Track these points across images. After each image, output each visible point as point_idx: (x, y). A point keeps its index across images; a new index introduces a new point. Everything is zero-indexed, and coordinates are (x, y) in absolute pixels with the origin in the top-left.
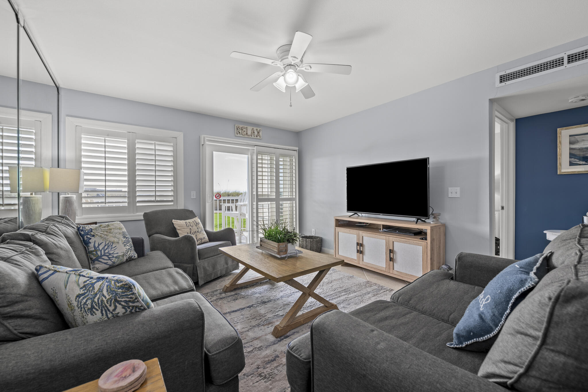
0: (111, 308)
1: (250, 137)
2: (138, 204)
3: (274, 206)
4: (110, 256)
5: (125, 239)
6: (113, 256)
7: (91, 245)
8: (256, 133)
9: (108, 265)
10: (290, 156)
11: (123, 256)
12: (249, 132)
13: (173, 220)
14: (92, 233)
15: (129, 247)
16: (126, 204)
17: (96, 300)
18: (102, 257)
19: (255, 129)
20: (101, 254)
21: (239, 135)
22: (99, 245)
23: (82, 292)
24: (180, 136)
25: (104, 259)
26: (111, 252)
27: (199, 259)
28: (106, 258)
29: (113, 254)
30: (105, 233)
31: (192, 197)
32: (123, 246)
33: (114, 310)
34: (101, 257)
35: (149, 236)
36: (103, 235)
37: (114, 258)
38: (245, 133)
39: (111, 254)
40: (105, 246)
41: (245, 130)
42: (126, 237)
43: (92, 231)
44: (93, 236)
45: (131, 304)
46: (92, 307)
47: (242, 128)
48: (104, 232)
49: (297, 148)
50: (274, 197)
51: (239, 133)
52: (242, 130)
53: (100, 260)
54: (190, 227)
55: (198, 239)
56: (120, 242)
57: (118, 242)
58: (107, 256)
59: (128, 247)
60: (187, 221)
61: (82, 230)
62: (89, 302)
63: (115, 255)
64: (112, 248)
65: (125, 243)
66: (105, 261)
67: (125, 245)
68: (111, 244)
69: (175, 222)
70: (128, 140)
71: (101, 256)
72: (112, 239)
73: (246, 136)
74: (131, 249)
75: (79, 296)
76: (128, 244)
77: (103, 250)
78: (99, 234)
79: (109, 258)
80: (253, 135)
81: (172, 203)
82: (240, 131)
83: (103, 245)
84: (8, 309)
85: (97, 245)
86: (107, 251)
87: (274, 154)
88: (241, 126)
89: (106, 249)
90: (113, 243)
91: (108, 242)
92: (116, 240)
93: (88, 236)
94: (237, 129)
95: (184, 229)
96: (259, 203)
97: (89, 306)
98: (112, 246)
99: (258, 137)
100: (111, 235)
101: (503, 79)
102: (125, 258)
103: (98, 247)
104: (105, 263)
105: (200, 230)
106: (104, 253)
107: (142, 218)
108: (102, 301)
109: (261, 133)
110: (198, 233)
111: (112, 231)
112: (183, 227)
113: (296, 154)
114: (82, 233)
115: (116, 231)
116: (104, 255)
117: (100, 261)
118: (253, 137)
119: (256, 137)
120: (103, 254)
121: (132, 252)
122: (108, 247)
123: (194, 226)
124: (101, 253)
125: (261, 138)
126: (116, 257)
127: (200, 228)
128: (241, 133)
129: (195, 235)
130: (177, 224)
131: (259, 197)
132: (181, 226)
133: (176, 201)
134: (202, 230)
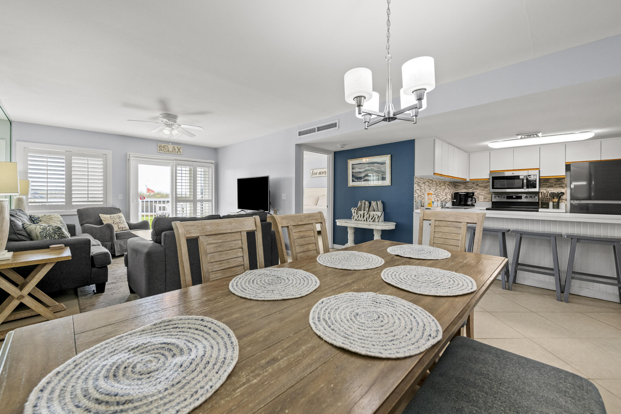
0: (53, 236)
1: (172, 153)
2: (73, 204)
3: (192, 205)
8: (177, 150)
10: (208, 167)
12: (171, 150)
13: (100, 214)
14: (39, 219)
16: (64, 203)
17: (47, 233)
19: (176, 146)
21: (161, 152)
23: (42, 231)
24: (110, 153)
27: (117, 239)
30: (48, 220)
31: (119, 199)
33: (54, 237)
35: (81, 225)
36: (46, 221)
38: (167, 150)
41: (167, 148)
44: (40, 221)
45: (61, 235)
46: (46, 236)
49: (213, 162)
50: (192, 199)
51: (161, 150)
54: (114, 219)
55: (119, 227)
60: (112, 215)
62: (45, 234)
70: (66, 157)
73: (168, 152)
75: (41, 232)
78: (44, 220)
80: (174, 151)
81: (102, 203)
82: (163, 149)
84: (18, 232)
87: (192, 166)
88: (163, 145)
93: (37, 221)
94: (160, 147)
96: (178, 203)
97: (45, 235)
99: (179, 153)
100: (52, 221)
101: (300, 134)
105: (121, 222)
107: (76, 213)
108: (50, 233)
109: (181, 150)
110: (120, 224)
111: (53, 219)
113: (213, 166)
114: (33, 219)
115: (56, 219)
118: (174, 153)
119: (176, 153)
123: (117, 218)
125: (181, 153)
127: (122, 220)
128: (163, 150)
129: (117, 225)
130: (102, 217)
131: (178, 199)
132: (106, 218)
133: (105, 201)
134: (124, 222)
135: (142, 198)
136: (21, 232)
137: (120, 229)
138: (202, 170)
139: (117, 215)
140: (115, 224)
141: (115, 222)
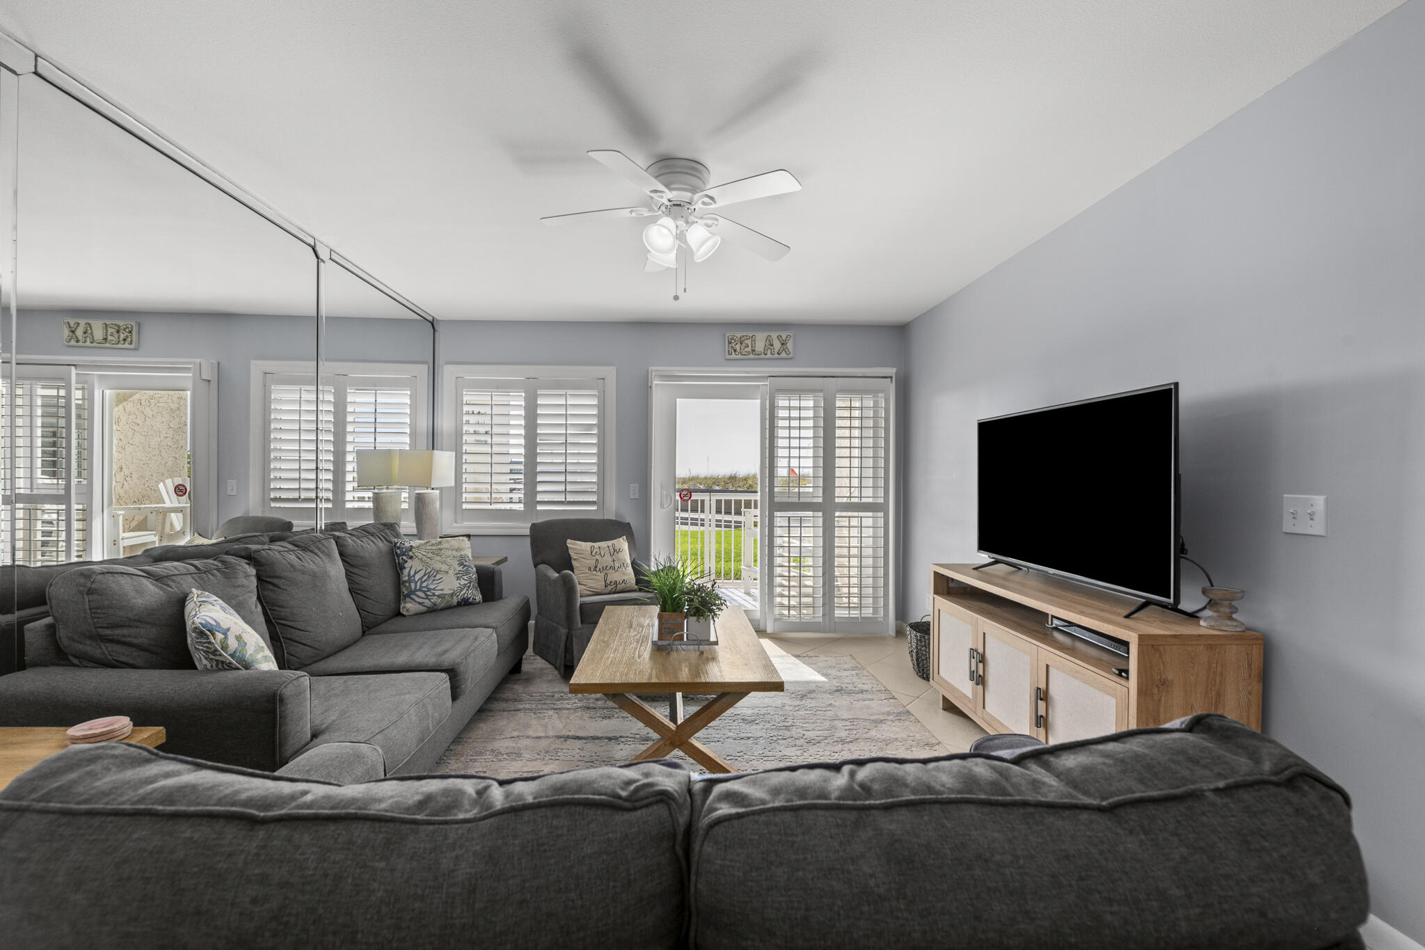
1: (763, 356)
2: (539, 507)
3: (820, 522)
4: (428, 593)
5: (461, 568)
6: (434, 593)
7: (406, 572)
8: (777, 345)
9: (425, 606)
10: (874, 392)
11: (452, 595)
12: (760, 346)
14: (411, 554)
15: (466, 582)
16: (521, 507)
18: (417, 593)
19: (774, 335)
20: (415, 588)
21: (733, 356)
22: (415, 573)
24: (610, 373)
25: (418, 596)
26: (432, 587)
27: (582, 623)
28: (422, 595)
29: (434, 589)
30: (430, 555)
31: (632, 496)
32: (454, 578)
34: (413, 592)
35: (535, 566)
36: (424, 558)
37: (435, 598)
38: (749, 349)
39: (431, 589)
40: (425, 575)
41: (749, 342)
42: (463, 564)
43: (411, 550)
44: (411, 558)
47: (740, 338)
48: (428, 552)
49: (892, 371)
50: (820, 500)
51: (735, 351)
52: (741, 344)
53: (413, 596)
54: (598, 557)
55: (608, 582)
56: (451, 572)
57: (447, 572)
58: (424, 592)
59: (463, 582)
60: (596, 545)
61: (399, 548)
63: (437, 593)
64: (434, 581)
65: (458, 575)
66: (420, 600)
67: (458, 578)
68: (432, 574)
69: (571, 544)
70: (526, 392)
71: (416, 590)
72: (438, 566)
73: (751, 356)
74: (469, 587)
76: (465, 577)
77: (419, 582)
78: (420, 556)
79: (427, 595)
80: (769, 351)
81: (594, 508)
82: (738, 347)
83: (422, 573)
85: (412, 573)
86: (424, 584)
87: (822, 391)
88: (739, 335)
89: (425, 581)
90: (438, 572)
91: (429, 570)
92: (444, 567)
93: (405, 558)
94: (730, 343)
95: (583, 560)
96: (777, 513)
98: (435, 576)
99: (783, 355)
100: (438, 558)
102: (455, 600)
103: (414, 576)
104: (420, 603)
105: (617, 565)
106: (419, 586)
107: (527, 532)
109: (790, 345)
111: (443, 552)
112: (582, 556)
113: (892, 388)
114: (398, 551)
115: (450, 553)
116: (420, 590)
117: (412, 599)
118: (769, 355)
119: (776, 356)
120: (418, 588)
121: (470, 592)
122: (429, 577)
123: (607, 555)
124: (416, 586)
125: (791, 355)
126: (439, 596)
127: (619, 560)
128: (738, 350)
129: (603, 574)
130: (574, 549)
131: (776, 500)
132: (581, 552)
133: (601, 503)
134: (623, 565)
135: (685, 495)
136: (125, 631)
137: (609, 588)
138: (857, 404)
139: (610, 543)
140: (598, 569)
141: (599, 566)
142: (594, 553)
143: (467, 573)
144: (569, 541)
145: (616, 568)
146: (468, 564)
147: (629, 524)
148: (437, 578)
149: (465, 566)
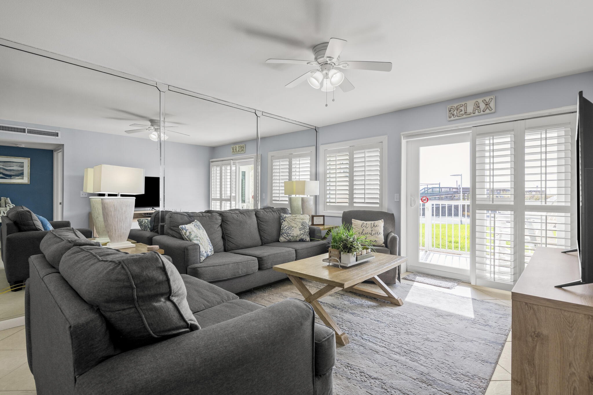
1: (472, 115)
2: (354, 205)
4: (288, 235)
5: (302, 227)
6: (290, 235)
7: (282, 226)
8: (482, 106)
9: (287, 239)
11: (297, 237)
12: (470, 109)
14: (285, 219)
15: (303, 232)
16: (347, 204)
18: (284, 234)
19: (480, 100)
20: (284, 232)
21: (452, 118)
22: (285, 227)
24: (384, 139)
25: (284, 235)
26: (289, 232)
28: (286, 235)
29: (290, 233)
30: (291, 220)
31: (395, 200)
32: (298, 230)
34: (283, 234)
36: (289, 221)
37: (290, 237)
38: (463, 112)
40: (288, 228)
41: (462, 108)
44: (285, 221)
47: (457, 107)
50: (512, 203)
51: (453, 115)
52: (457, 110)
53: (283, 235)
54: (364, 228)
56: (298, 228)
58: (287, 234)
59: (302, 232)
61: (282, 217)
63: (291, 235)
64: (290, 230)
65: (300, 229)
66: (285, 237)
67: (300, 230)
68: (290, 228)
69: (354, 221)
70: (349, 153)
71: (284, 233)
72: (293, 225)
73: (464, 116)
74: (304, 234)
76: (303, 230)
78: (288, 220)
79: (287, 235)
80: (477, 111)
81: (378, 206)
82: (455, 113)
83: (287, 227)
85: (284, 227)
86: (287, 231)
87: (513, 131)
88: (455, 106)
90: (293, 227)
91: (290, 226)
92: (295, 226)
93: (283, 221)
94: (450, 111)
95: (357, 229)
98: (291, 228)
99: (487, 111)
100: (294, 222)
102: (298, 239)
103: (284, 228)
104: (285, 238)
105: (374, 233)
106: (286, 232)
109: (492, 105)
111: (296, 219)
112: (357, 227)
115: (299, 220)
116: (285, 233)
117: (283, 236)
118: (477, 113)
119: (482, 113)
121: (304, 236)
124: (284, 231)
125: (493, 111)
126: (292, 236)
127: (376, 230)
128: (456, 114)
130: (354, 223)
131: (477, 202)
132: (357, 225)
133: (381, 204)
134: (378, 233)
135: (425, 200)
138: (544, 136)
139: (373, 222)
140: (363, 234)
141: (364, 232)
142: (362, 226)
143: (304, 229)
144: (353, 220)
145: (372, 234)
146: (305, 225)
147: (393, 214)
148: (292, 229)
149: (304, 226)
